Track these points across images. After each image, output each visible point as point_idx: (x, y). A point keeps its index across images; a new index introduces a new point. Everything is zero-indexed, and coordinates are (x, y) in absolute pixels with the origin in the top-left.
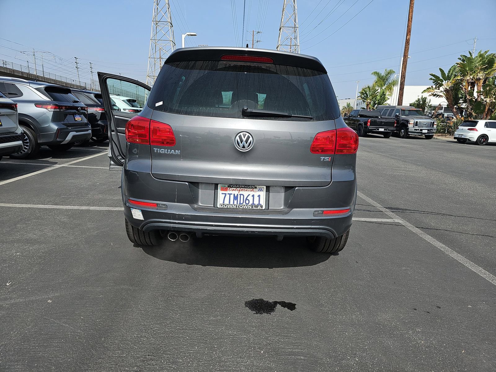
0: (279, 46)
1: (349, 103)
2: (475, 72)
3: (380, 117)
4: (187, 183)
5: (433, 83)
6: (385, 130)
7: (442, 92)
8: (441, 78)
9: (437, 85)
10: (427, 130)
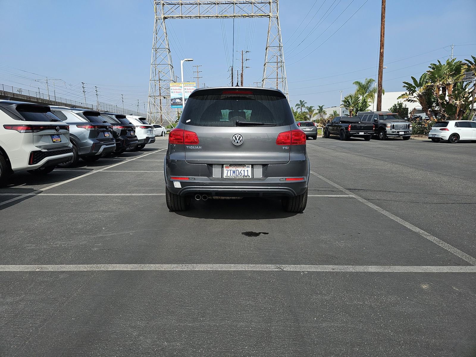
0: (266, 63)
1: (335, 111)
2: (443, 78)
3: (360, 122)
4: (206, 165)
5: (407, 89)
6: (364, 133)
7: (416, 97)
8: (414, 85)
9: (411, 91)
10: (403, 132)
